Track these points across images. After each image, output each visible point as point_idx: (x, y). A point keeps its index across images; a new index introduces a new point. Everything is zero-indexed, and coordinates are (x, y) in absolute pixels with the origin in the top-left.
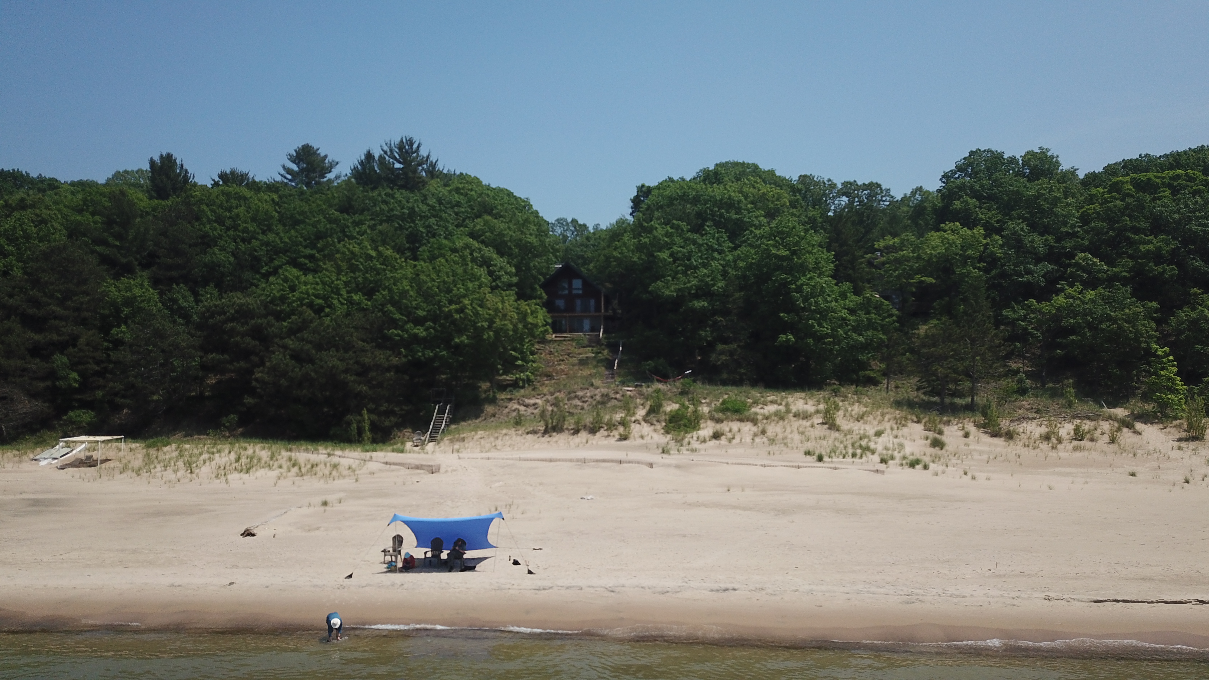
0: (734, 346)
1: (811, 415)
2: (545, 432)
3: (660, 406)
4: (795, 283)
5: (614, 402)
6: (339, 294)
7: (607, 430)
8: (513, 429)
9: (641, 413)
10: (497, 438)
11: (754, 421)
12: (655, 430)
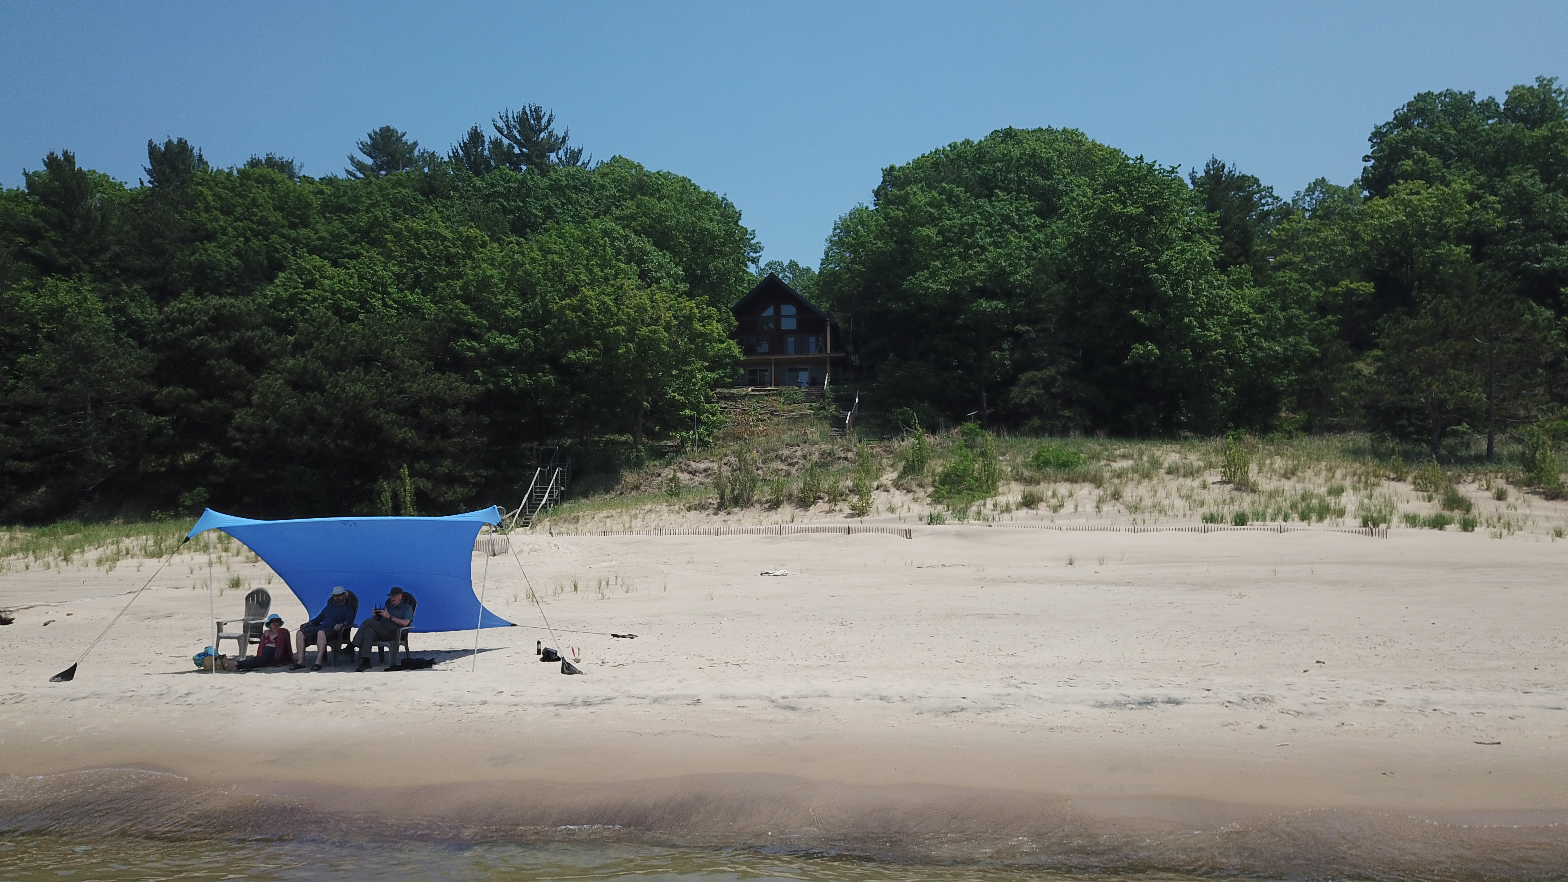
0: (1051, 372)
1: (1198, 470)
2: (721, 507)
3: (922, 461)
4: (1155, 261)
5: (842, 464)
6: (385, 292)
7: (829, 501)
8: (666, 504)
9: (889, 476)
10: (636, 516)
11: (1097, 481)
12: (915, 500)
